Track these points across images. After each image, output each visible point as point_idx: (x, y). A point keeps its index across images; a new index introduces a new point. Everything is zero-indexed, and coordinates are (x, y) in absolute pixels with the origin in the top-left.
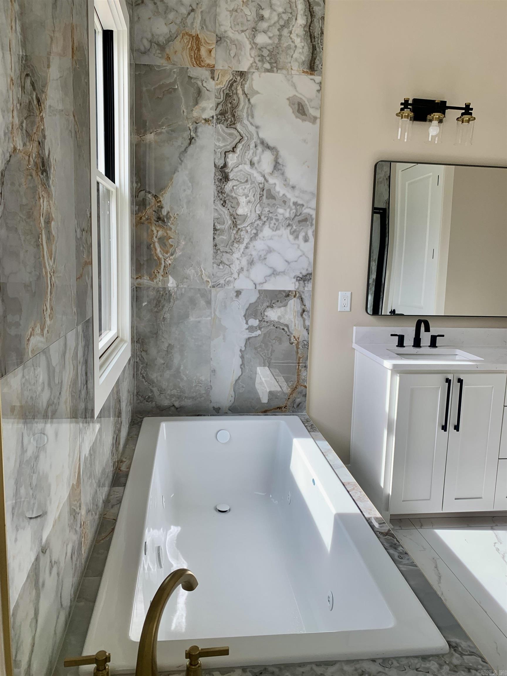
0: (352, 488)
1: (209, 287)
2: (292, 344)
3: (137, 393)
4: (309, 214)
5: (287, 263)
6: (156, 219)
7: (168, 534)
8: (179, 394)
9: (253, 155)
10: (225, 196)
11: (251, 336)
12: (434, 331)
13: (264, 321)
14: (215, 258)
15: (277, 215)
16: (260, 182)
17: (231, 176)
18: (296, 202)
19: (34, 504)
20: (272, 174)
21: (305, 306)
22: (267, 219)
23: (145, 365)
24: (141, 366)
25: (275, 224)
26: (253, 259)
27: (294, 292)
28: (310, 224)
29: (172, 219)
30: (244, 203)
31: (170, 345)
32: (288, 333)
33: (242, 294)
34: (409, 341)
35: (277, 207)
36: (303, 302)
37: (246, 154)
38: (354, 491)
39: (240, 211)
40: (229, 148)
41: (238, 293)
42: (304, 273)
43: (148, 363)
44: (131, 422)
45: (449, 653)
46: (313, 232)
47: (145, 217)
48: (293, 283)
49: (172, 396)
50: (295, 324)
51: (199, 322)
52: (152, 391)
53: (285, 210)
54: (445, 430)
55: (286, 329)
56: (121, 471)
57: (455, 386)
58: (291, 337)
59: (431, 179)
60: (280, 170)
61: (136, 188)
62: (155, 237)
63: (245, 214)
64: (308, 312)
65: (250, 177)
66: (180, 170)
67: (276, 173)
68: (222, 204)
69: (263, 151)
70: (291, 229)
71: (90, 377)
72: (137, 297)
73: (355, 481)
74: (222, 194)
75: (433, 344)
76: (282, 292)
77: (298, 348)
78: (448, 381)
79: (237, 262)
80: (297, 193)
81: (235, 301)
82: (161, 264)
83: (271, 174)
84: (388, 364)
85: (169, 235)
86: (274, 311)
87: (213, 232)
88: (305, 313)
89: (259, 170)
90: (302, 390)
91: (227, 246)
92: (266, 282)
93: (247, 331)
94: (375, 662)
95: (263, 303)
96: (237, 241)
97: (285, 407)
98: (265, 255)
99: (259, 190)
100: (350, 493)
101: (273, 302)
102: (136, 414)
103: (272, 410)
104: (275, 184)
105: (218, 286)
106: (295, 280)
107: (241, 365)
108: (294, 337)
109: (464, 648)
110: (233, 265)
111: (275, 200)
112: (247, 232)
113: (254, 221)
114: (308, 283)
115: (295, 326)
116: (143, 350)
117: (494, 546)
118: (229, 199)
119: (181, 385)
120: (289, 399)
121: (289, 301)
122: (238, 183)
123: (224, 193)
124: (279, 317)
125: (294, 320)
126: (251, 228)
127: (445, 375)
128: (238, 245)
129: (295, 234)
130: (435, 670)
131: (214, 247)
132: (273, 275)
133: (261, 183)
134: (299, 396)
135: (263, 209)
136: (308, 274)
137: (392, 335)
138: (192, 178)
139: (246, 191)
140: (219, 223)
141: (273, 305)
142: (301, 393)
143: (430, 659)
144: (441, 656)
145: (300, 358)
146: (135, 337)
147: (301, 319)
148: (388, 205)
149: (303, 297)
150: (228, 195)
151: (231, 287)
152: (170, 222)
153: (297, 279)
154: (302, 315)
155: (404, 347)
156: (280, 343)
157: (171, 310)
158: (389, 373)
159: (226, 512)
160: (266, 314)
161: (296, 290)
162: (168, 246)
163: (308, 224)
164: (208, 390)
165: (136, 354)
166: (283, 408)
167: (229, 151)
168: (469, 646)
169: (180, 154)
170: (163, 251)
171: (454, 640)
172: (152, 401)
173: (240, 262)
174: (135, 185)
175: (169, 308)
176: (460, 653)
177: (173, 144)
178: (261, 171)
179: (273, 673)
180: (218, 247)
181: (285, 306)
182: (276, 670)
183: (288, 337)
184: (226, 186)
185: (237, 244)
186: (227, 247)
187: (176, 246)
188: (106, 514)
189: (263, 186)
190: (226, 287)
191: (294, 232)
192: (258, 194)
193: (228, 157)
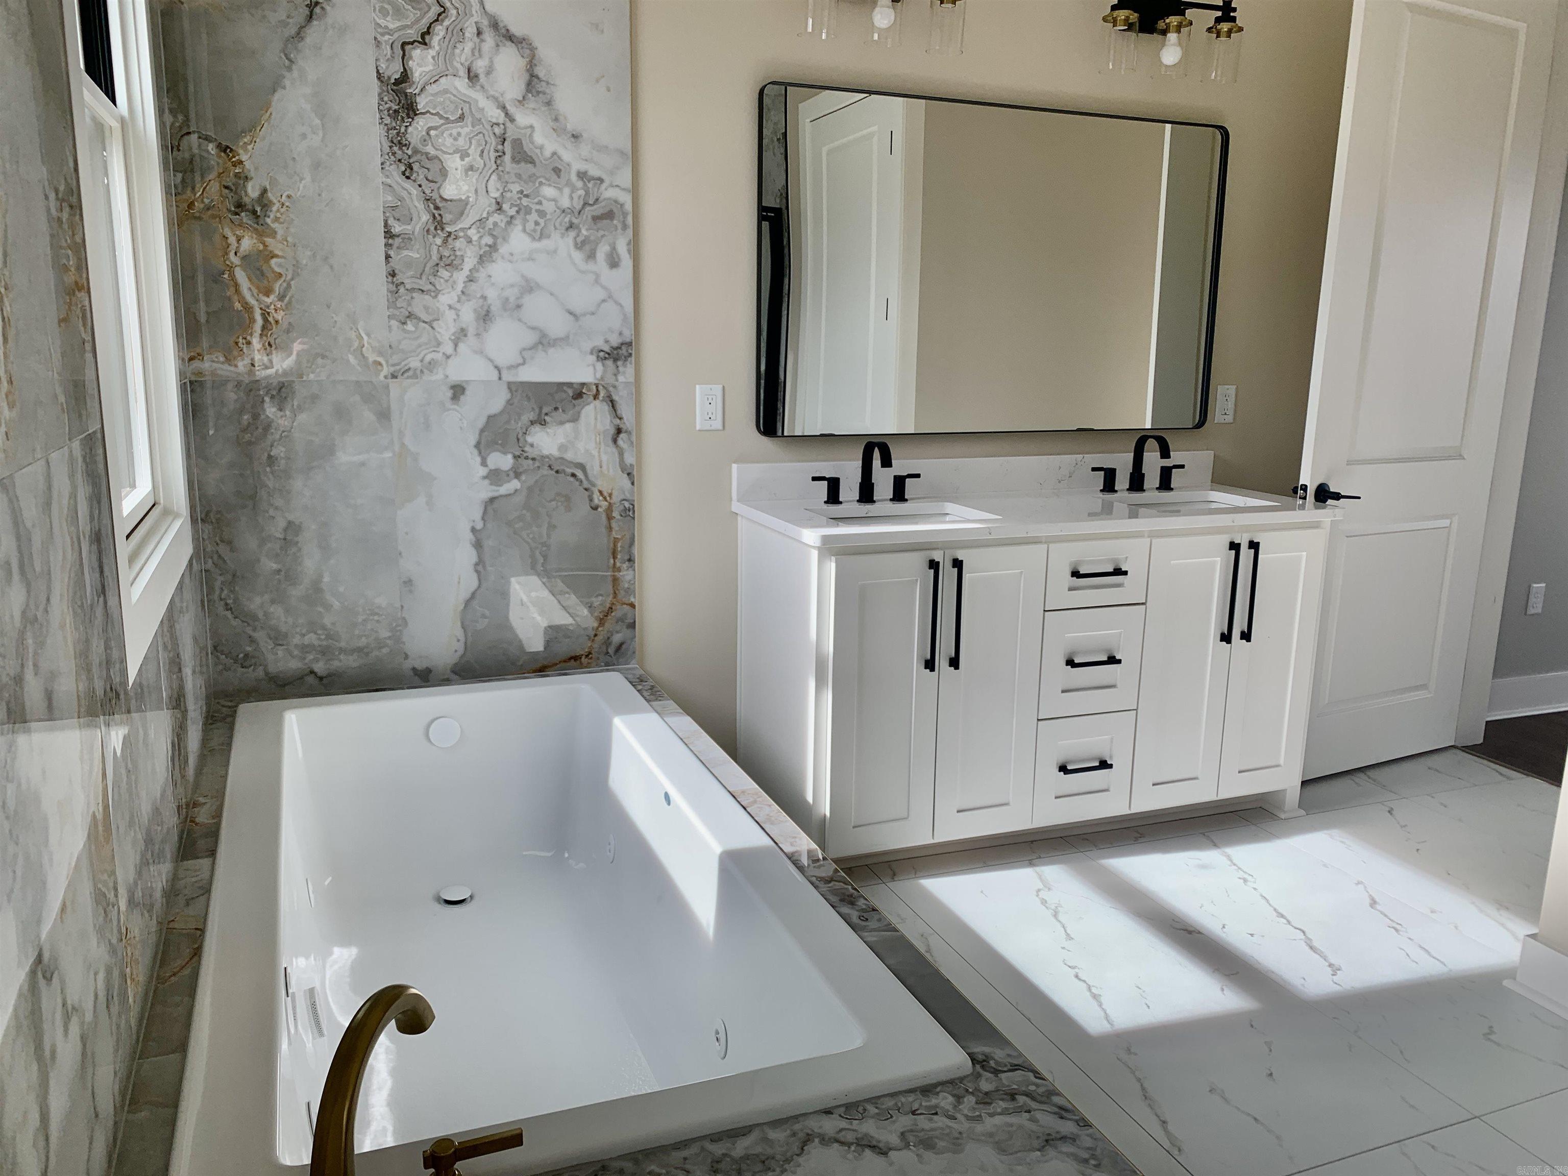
0: (752, 800)
1: (381, 377)
2: (595, 508)
3: (215, 647)
4: (616, 202)
5: (571, 318)
6: (233, 209)
7: (328, 966)
8: (325, 643)
9: (473, 55)
10: (409, 152)
11: (496, 494)
12: (900, 466)
13: (527, 458)
14: (392, 304)
15: (540, 203)
16: (494, 120)
17: (422, 106)
18: (585, 173)
19: (15, 856)
20: (522, 102)
21: (620, 419)
22: (518, 212)
23: (229, 577)
24: (221, 579)
25: (537, 223)
26: (489, 307)
27: (594, 387)
28: (620, 226)
29: (275, 208)
30: (459, 171)
31: (290, 523)
32: (586, 484)
33: (467, 392)
34: (850, 490)
35: (541, 184)
36: (615, 410)
37: (457, 51)
38: (756, 806)
39: (450, 190)
40: (413, 34)
41: (458, 391)
42: (615, 341)
43: (238, 574)
44: (207, 718)
45: (972, 1074)
46: (629, 244)
47: (203, 202)
48: (589, 366)
49: (305, 649)
50: (601, 462)
51: (363, 464)
52: (252, 640)
53: (560, 189)
54: (932, 670)
55: (580, 474)
56: (197, 824)
57: (948, 575)
58: (593, 493)
59: (875, 139)
60: (541, 95)
61: (172, 125)
62: (232, 254)
63: (463, 198)
64: (629, 433)
65: (470, 108)
66: (287, 83)
67: (532, 103)
68: (404, 173)
69: (498, 45)
70: (578, 235)
71: (109, 577)
72: (194, 405)
73: (757, 786)
74: (400, 149)
75: (899, 495)
76: (565, 388)
77: (610, 518)
78: (934, 565)
79: (450, 315)
80: (585, 149)
81: (449, 410)
82: (252, 320)
83: (519, 101)
84: (811, 536)
85: (270, 248)
86: (547, 433)
87: (383, 241)
88: (622, 435)
89: (492, 93)
90: (625, 615)
91: (421, 274)
92: (524, 364)
93: (487, 482)
94: (832, 1114)
95: (519, 415)
96: (448, 263)
97: (587, 656)
98: (518, 298)
99: (493, 141)
100: (748, 809)
101: (545, 410)
102: (215, 699)
103: (557, 664)
104: (532, 127)
105: (406, 375)
106: (594, 358)
107: (477, 564)
108: (601, 492)
109: (1000, 1060)
110: (440, 322)
111: (535, 166)
112: (470, 241)
113: (485, 215)
114: (625, 366)
115: (601, 467)
116: (222, 541)
117: (1037, 896)
118: (419, 161)
119: (327, 621)
120: (596, 635)
121: (583, 407)
122: (437, 121)
123: (407, 146)
124: (562, 448)
125: (597, 454)
126: (479, 232)
127: (928, 552)
128: (449, 274)
129: (587, 247)
130: (950, 1107)
131: (390, 278)
132: (540, 347)
133: (498, 124)
134: (618, 628)
135: (505, 186)
136: (622, 344)
137: (814, 479)
138: (322, 108)
139: (461, 142)
140: (398, 220)
141: (546, 418)
142: (621, 620)
143: (938, 1089)
144: (957, 1081)
145: (616, 541)
146: (198, 509)
147: (612, 449)
148: (784, 201)
149: (615, 398)
150: (416, 151)
151: (438, 376)
152: (272, 216)
153: (598, 357)
154: (615, 441)
155: (841, 503)
156: (568, 509)
157: (286, 437)
158: (815, 554)
159: (464, 904)
160: (529, 439)
161: (596, 382)
162: (270, 276)
163: (616, 226)
164: (399, 628)
165: (204, 550)
166: (583, 657)
167: (412, 43)
168: (1009, 1055)
169: (286, 46)
170: (258, 288)
171: (980, 1049)
172: (255, 664)
173: (458, 316)
174: (168, 118)
175: (283, 432)
176: (992, 1070)
177: (264, 17)
178: (497, 95)
179: (621, 1171)
180: (399, 278)
181: (575, 419)
182: (628, 1166)
183: (587, 493)
184: (410, 129)
185: (447, 270)
186: (421, 278)
187: (289, 277)
188: (173, 921)
189: (503, 132)
190: (427, 377)
191: (583, 243)
192: (492, 150)
193: (411, 58)
